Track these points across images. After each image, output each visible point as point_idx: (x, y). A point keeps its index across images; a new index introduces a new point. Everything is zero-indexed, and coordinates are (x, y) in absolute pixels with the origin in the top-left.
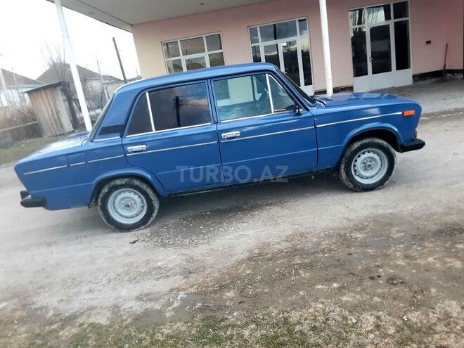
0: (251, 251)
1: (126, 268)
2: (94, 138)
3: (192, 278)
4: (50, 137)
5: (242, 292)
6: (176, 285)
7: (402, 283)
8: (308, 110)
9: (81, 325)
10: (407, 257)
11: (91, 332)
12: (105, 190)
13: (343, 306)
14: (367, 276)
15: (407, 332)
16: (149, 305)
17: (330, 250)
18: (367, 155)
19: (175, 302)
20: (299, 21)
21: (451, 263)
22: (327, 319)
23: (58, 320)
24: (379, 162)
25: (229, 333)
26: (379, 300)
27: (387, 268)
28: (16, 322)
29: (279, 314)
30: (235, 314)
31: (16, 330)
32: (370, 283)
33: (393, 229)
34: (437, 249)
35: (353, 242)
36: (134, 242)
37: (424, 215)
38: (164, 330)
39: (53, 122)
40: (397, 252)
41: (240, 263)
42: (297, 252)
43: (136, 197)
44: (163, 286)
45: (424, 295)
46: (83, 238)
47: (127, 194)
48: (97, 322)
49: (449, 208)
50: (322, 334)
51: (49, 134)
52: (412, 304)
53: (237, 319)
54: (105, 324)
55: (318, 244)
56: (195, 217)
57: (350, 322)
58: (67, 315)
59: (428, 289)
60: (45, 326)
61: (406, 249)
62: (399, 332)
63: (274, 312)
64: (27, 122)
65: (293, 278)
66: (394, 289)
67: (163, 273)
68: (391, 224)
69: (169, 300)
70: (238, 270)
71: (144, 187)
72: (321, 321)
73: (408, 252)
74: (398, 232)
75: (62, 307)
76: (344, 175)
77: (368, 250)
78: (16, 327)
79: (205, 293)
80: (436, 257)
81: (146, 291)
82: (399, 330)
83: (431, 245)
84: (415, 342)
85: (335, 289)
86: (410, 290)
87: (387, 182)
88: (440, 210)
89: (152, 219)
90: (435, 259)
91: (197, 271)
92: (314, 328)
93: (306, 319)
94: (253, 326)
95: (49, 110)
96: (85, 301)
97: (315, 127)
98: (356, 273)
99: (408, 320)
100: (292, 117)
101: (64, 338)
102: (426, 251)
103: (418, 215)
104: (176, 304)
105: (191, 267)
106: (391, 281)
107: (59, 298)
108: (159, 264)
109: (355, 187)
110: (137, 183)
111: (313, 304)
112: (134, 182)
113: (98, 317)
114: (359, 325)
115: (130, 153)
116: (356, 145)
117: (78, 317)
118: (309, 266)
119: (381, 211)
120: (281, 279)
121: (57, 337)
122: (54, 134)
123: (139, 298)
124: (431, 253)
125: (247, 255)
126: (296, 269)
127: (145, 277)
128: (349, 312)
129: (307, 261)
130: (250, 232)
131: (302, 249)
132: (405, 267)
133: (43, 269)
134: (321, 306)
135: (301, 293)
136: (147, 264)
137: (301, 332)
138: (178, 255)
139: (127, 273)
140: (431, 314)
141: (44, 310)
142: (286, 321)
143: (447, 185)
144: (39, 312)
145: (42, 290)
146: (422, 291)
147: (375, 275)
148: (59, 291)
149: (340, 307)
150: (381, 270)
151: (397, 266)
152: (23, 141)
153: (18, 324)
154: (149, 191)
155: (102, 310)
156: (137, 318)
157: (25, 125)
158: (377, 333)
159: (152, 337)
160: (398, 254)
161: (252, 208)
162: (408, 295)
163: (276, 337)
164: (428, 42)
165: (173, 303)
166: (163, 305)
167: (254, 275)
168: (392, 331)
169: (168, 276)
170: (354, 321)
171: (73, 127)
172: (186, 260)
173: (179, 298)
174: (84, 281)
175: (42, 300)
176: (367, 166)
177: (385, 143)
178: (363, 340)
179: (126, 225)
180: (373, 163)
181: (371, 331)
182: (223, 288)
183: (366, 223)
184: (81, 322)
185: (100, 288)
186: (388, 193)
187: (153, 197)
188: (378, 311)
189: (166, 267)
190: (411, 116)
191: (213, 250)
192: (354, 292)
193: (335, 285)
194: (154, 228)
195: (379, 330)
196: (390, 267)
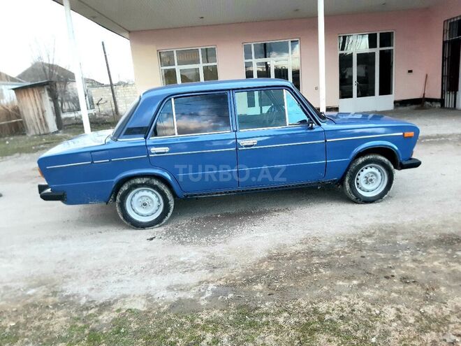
0: (269, 251)
1: (150, 263)
2: (118, 137)
3: (218, 272)
4: (33, 136)
5: (269, 285)
6: (204, 278)
7: (414, 282)
8: (320, 125)
9: (119, 310)
10: (414, 261)
11: (130, 316)
12: (125, 188)
13: (365, 299)
14: (382, 275)
15: (425, 322)
16: (182, 295)
17: (345, 253)
18: (369, 170)
19: (207, 292)
20: (292, 42)
21: (455, 266)
22: (353, 310)
23: (94, 306)
24: (380, 177)
25: (264, 319)
26: (396, 295)
27: (399, 270)
28: (51, 307)
29: (308, 305)
30: (267, 304)
31: (53, 314)
32: (385, 281)
33: (397, 237)
34: (440, 255)
35: (364, 246)
36: (152, 239)
37: (423, 226)
38: (202, 316)
39: (38, 121)
40: (406, 256)
41: (262, 261)
42: (314, 254)
43: (153, 196)
44: (190, 279)
45: (435, 293)
46: (99, 234)
47: (145, 193)
48: (134, 308)
49: (444, 221)
50: (350, 322)
51: (32, 133)
52: (426, 299)
53: (270, 308)
54: (143, 310)
55: (332, 247)
56: (207, 219)
57: (374, 313)
58: (101, 302)
59: (438, 287)
60: (82, 311)
61: (413, 254)
62: (418, 321)
63: (304, 304)
64: (11, 120)
65: (315, 275)
66: (408, 287)
67: (188, 268)
68: (395, 233)
69: (199, 290)
70: (261, 267)
71: (163, 187)
72: (348, 312)
73: (414, 257)
74: (403, 240)
75: (94, 295)
76: (348, 187)
77: (378, 254)
78: (52, 311)
79: (234, 285)
80: (440, 261)
81: (174, 283)
82: (418, 320)
83: (434, 251)
84: (433, 330)
85: (354, 285)
86: (423, 288)
87: (386, 196)
88: (437, 223)
89: (167, 218)
90: (440, 263)
91: (220, 266)
92: (342, 318)
93: (333, 310)
94: (286, 314)
95: (35, 109)
96: (116, 290)
97: (326, 141)
98: (372, 273)
99: (425, 312)
100: (304, 131)
101: (104, 322)
102: (430, 256)
103: (418, 225)
104: (208, 294)
105: (215, 263)
106: (404, 280)
107: (89, 287)
108: (182, 259)
109: (357, 199)
110: (156, 183)
111: (337, 297)
112: (153, 181)
113: (134, 303)
114: (382, 315)
115: (153, 154)
116: (361, 160)
117: (113, 304)
118: (328, 266)
119: (384, 222)
120: (303, 275)
121: (97, 321)
122: (38, 133)
123: (170, 288)
124: (436, 258)
125: (266, 255)
126: (317, 268)
127: (171, 271)
128: (372, 304)
129: (324, 261)
130: (264, 235)
131: (318, 251)
132: (414, 269)
133: (64, 260)
134: (345, 299)
135: (325, 288)
136: (170, 259)
137: (331, 320)
138: (199, 252)
139: (152, 267)
140: (444, 308)
141: (76, 297)
142: (315, 311)
143: (440, 201)
144: (71, 299)
145: (68, 279)
146: (433, 290)
147: (389, 275)
148: (86, 280)
149: (363, 300)
150: (393, 271)
151: (408, 269)
152: (6, 138)
153: (54, 309)
154: (167, 191)
155: (136, 298)
156: (173, 306)
157: (10, 122)
158: (399, 322)
159: (192, 321)
160: (407, 258)
161: (261, 213)
162: (422, 292)
163: (309, 324)
164: (410, 71)
165: (204, 292)
166: (195, 295)
167: (277, 271)
168: (412, 320)
169: (193, 271)
170: (378, 312)
171: (58, 127)
172: (208, 257)
173: (210, 288)
174: (110, 272)
175: (70, 288)
176: (369, 180)
177: (386, 160)
178: (387, 327)
179: (141, 223)
180: (374, 177)
181: (394, 321)
182: (250, 282)
183: (373, 231)
184: (119, 308)
185: (128, 279)
186: (387, 206)
187: (170, 197)
188: (398, 304)
189: (189, 262)
190: (410, 137)
191: (231, 249)
192: (374, 288)
193: (355, 282)
194: (168, 227)
195: (400, 320)
196: (402, 268)
